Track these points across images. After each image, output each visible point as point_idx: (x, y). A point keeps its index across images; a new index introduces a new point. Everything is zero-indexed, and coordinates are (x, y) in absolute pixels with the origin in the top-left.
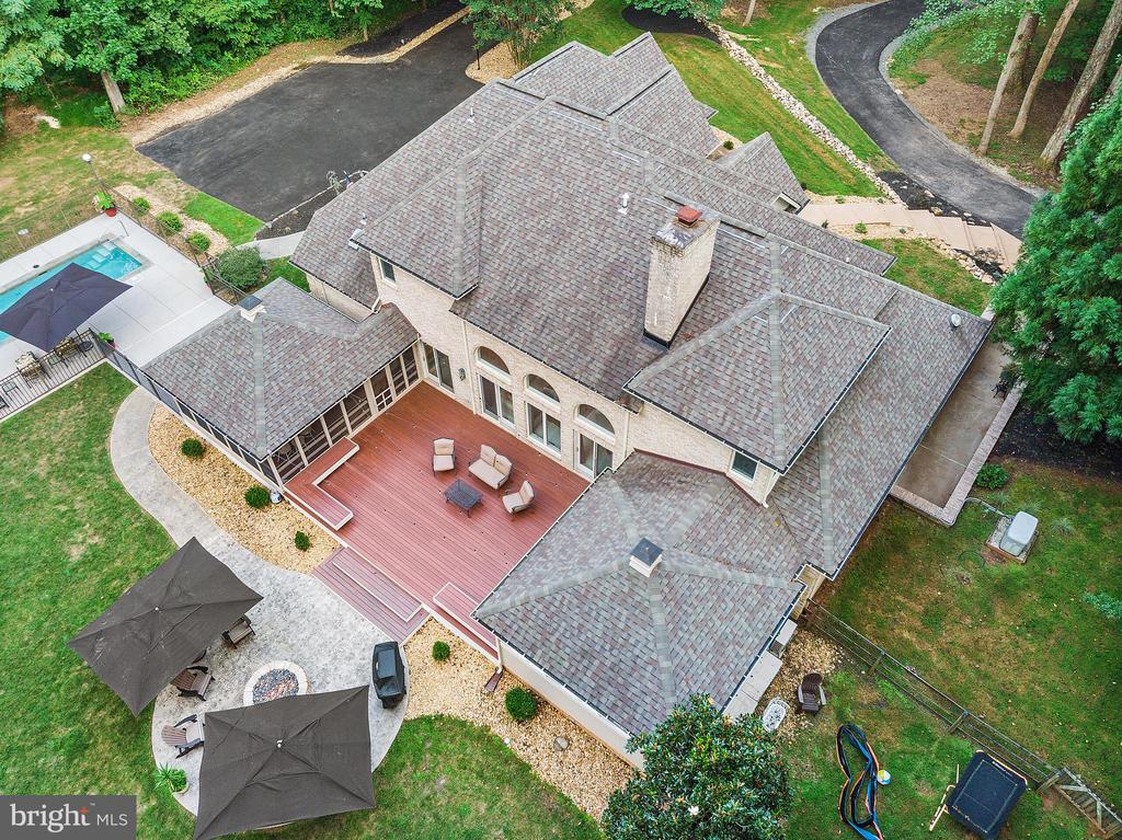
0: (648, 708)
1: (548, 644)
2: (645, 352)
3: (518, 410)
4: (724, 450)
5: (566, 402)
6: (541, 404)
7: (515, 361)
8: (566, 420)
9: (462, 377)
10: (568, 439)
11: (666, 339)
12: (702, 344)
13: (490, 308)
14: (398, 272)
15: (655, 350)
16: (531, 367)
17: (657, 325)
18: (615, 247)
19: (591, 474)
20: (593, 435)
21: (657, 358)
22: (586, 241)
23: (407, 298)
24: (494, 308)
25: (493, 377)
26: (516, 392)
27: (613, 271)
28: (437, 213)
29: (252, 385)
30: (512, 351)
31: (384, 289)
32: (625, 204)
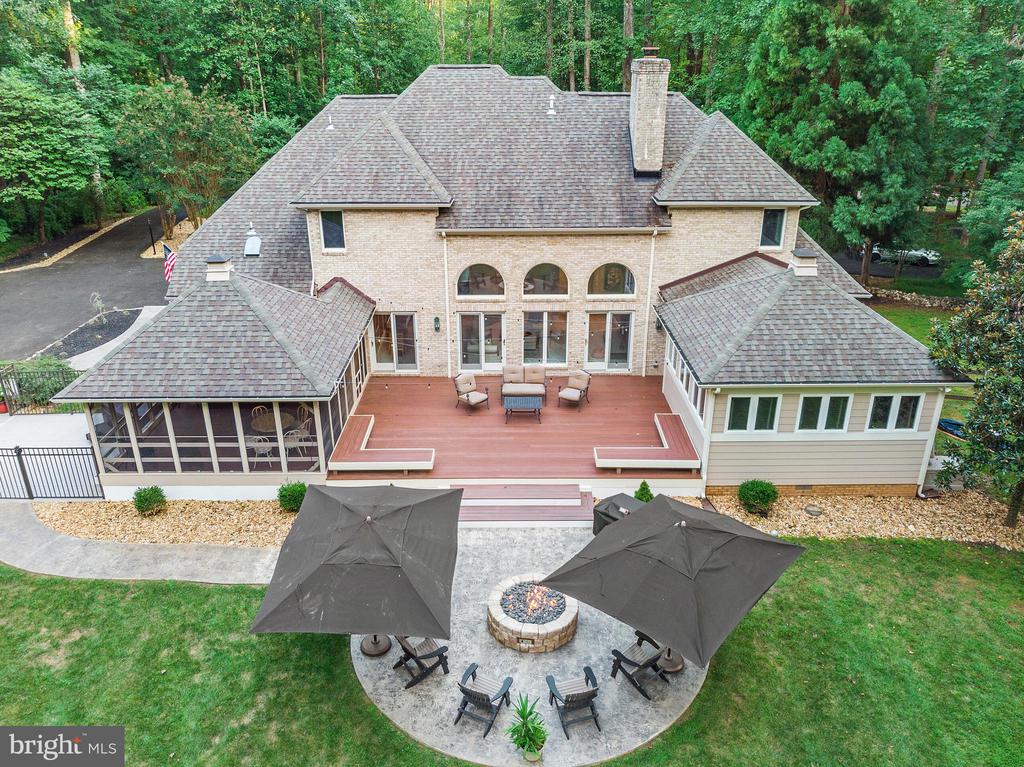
2: (644, 187)
3: (513, 331)
4: (756, 222)
5: (578, 278)
6: (545, 302)
7: (513, 260)
8: (578, 303)
9: (437, 329)
10: (578, 330)
11: (658, 169)
12: (694, 153)
13: (478, 211)
14: (351, 225)
15: (651, 183)
16: (535, 256)
17: (648, 157)
18: (563, 135)
19: (602, 367)
20: (610, 303)
21: (658, 186)
22: (534, 139)
23: (362, 256)
24: (482, 210)
25: (481, 304)
26: (513, 304)
27: (574, 149)
28: (381, 154)
29: (267, 334)
30: (510, 248)
31: (325, 263)
32: (552, 106)
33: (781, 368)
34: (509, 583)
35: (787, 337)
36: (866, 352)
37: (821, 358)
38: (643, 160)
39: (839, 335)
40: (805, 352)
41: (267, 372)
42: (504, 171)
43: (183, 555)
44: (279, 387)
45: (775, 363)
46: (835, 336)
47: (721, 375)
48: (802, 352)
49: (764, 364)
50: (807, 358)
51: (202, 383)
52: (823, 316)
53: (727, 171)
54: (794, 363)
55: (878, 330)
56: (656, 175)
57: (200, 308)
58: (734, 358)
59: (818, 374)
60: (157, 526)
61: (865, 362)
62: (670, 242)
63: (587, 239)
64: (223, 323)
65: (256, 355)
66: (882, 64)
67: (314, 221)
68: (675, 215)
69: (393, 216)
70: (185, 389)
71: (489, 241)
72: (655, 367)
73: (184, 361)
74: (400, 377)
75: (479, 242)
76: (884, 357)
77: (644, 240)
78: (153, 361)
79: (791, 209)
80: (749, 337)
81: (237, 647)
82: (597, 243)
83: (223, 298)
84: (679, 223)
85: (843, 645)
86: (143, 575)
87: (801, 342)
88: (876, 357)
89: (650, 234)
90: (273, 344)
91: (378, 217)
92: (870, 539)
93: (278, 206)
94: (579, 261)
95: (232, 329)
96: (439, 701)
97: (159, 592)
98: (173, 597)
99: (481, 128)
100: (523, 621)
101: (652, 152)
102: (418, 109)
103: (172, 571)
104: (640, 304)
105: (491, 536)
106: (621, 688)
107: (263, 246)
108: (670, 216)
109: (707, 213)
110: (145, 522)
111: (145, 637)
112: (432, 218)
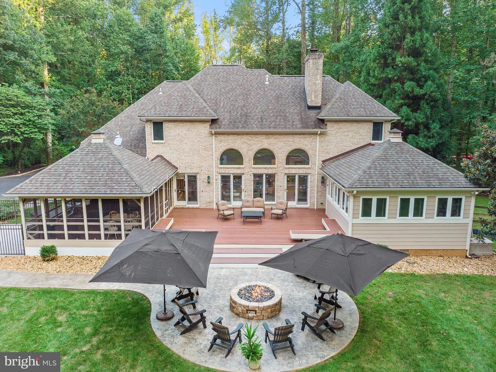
0: (452, 177)
1: (390, 179)
2: (313, 113)
3: (247, 184)
4: (369, 129)
5: (281, 157)
6: (264, 169)
7: (248, 147)
8: (281, 169)
9: (209, 182)
10: (281, 183)
11: (319, 105)
12: (337, 97)
13: (231, 122)
14: (167, 128)
15: (316, 111)
16: (259, 145)
17: (314, 99)
18: (272, 92)
19: (293, 204)
20: (297, 170)
21: (320, 112)
22: (258, 93)
23: (172, 144)
24: (233, 123)
25: (231, 170)
26: (248, 170)
27: (278, 98)
28: (185, 97)
29: (120, 166)
30: (246, 140)
31: (153, 148)
32: (267, 80)
33: (387, 182)
34: (243, 285)
35: (389, 168)
36: (431, 175)
37: (408, 177)
38: (312, 100)
39: (416, 167)
40: (400, 175)
41: (118, 182)
42: (244, 106)
43: (62, 277)
44: (123, 190)
45: (384, 179)
46: (414, 168)
47: (356, 184)
48: (397, 175)
49: (378, 179)
50: (400, 177)
51: (84, 187)
52: (407, 159)
53: (354, 105)
54: (394, 179)
55: (436, 165)
56: (319, 108)
57: (87, 154)
58: (362, 177)
59: (407, 184)
60: (51, 266)
61: (431, 179)
62: (327, 138)
63: (285, 136)
64: (98, 161)
65: (113, 175)
66: (424, 73)
67: (149, 126)
68: (329, 124)
69: (188, 124)
70: (74, 190)
71: (236, 137)
72: (322, 203)
73: (75, 177)
74: (189, 208)
75: (231, 137)
76: (441, 177)
77: (313, 137)
78: (59, 177)
79: (386, 121)
80: (370, 168)
81: (86, 316)
82: (290, 138)
83: (99, 150)
84: (331, 128)
85: (435, 318)
86: (39, 285)
87: (396, 170)
88: (437, 177)
89: (316, 134)
90: (122, 170)
91: (181, 124)
92: (443, 274)
93: (132, 126)
94: (281, 147)
95: (102, 164)
96: (199, 341)
97: (46, 292)
98: (53, 295)
99: (233, 89)
100: (250, 301)
101: (316, 96)
102: (203, 81)
103: (55, 284)
104: (313, 171)
105: (233, 271)
106: (307, 336)
107: (123, 142)
108: (326, 125)
109: (344, 123)
110: (45, 264)
111: (33, 311)
112: (208, 125)
